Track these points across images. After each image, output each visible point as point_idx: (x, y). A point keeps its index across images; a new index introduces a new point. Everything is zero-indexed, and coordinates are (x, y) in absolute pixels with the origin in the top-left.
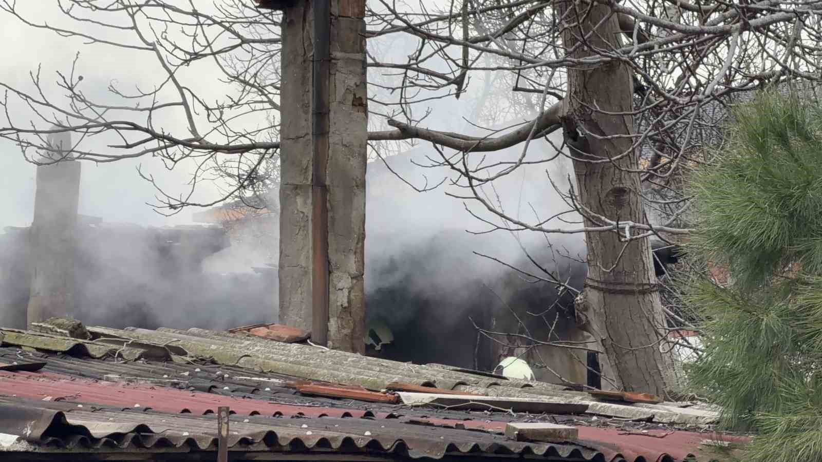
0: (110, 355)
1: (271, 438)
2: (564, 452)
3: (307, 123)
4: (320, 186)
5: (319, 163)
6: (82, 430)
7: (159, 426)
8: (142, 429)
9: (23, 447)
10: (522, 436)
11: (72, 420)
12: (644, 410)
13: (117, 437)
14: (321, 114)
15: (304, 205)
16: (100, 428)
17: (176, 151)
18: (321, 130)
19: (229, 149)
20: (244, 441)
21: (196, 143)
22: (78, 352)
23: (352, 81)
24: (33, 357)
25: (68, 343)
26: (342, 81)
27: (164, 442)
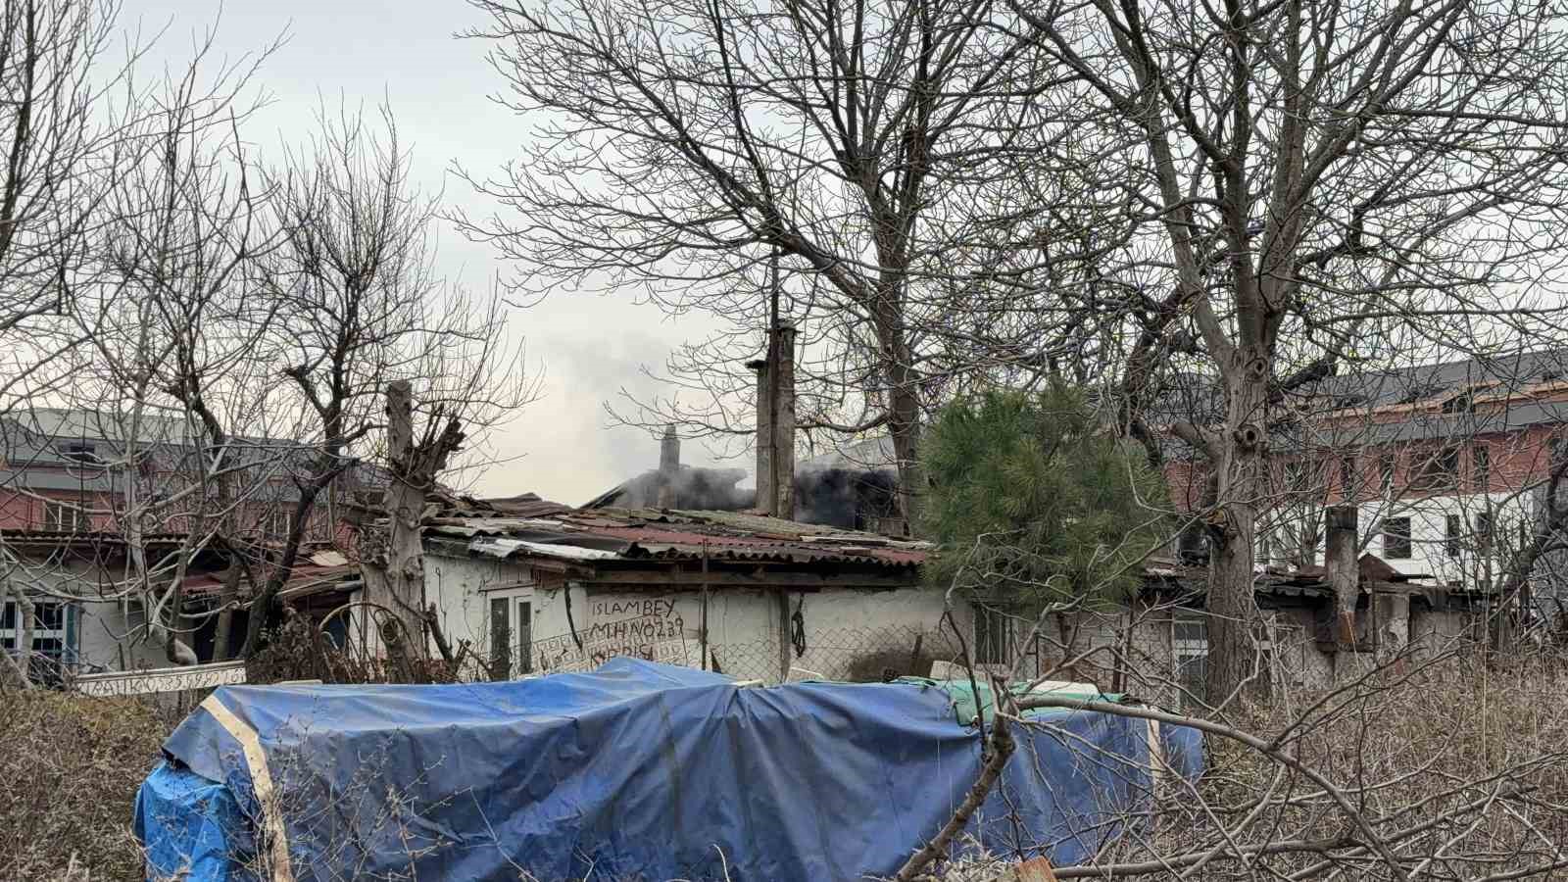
0: (677, 522)
1: (730, 553)
2: (864, 559)
3: (768, 419)
4: (773, 446)
5: (773, 437)
6: (645, 550)
7: (680, 548)
8: (673, 549)
9: (619, 557)
10: (845, 552)
11: (641, 546)
12: (911, 544)
13: (661, 553)
14: (774, 414)
15: (767, 455)
16: (653, 549)
17: (717, 434)
18: (774, 423)
19: (742, 433)
20: (719, 555)
21: (729, 431)
22: (663, 520)
23: (788, 400)
24: (642, 521)
25: (658, 516)
26: (784, 400)
27: (683, 555)
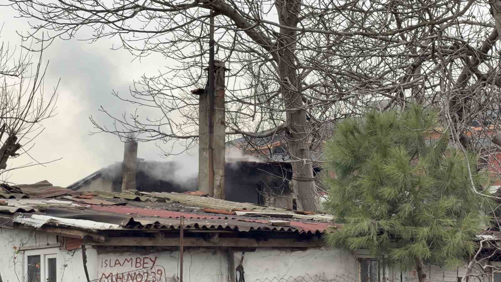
0: (147, 200)
1: (196, 225)
2: (286, 229)
3: (207, 130)
4: (211, 149)
5: (211, 141)
6: (139, 223)
7: (162, 222)
8: (157, 223)
9: (121, 228)
10: (273, 224)
11: (136, 220)
12: (310, 217)
13: (150, 225)
14: (211, 126)
15: (206, 154)
16: (144, 222)
17: (167, 138)
18: (211, 132)
19: (183, 138)
20: (188, 226)
21: (173, 136)
22: (137, 200)
23: (220, 116)
24: (124, 201)
25: (134, 197)
26: (218, 116)
27: (164, 227)
